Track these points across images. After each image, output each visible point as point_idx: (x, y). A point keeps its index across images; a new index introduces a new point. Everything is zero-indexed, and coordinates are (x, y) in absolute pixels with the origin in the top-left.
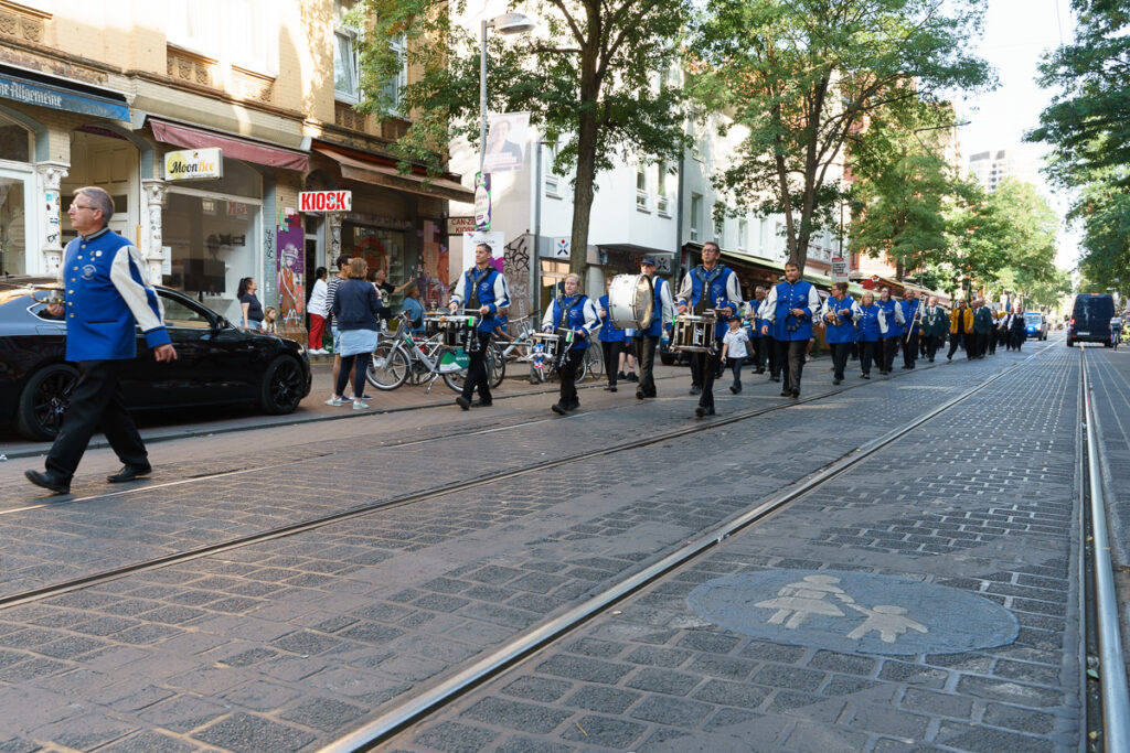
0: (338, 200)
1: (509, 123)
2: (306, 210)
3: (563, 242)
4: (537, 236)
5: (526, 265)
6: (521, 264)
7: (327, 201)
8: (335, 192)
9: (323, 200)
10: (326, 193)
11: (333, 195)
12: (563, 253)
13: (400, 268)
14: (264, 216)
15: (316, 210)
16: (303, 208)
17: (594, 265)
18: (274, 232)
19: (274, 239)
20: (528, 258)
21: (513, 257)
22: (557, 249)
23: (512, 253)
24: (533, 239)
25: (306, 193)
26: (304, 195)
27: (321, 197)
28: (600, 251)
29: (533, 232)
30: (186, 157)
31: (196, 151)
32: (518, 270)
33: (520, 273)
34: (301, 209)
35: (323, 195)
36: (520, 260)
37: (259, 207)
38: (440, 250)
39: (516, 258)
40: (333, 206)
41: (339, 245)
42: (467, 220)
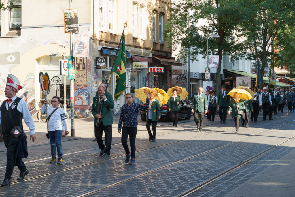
0: (160, 70)
1: (214, 58)
2: (151, 72)
3: (196, 74)
4: (189, 72)
5: (186, 81)
6: (184, 81)
7: (157, 70)
8: (160, 68)
9: (156, 70)
10: (157, 68)
11: (159, 68)
12: (196, 77)
13: (162, 84)
14: (142, 74)
15: (154, 72)
16: (150, 71)
17: (201, 79)
18: (145, 78)
19: (145, 80)
20: (186, 79)
21: (182, 79)
22: (194, 76)
23: (181, 77)
24: (188, 73)
25: (151, 68)
26: (150, 68)
27: (155, 69)
28: (202, 75)
29: (188, 71)
30: (139, 64)
31: (141, 62)
32: (183, 82)
33: (184, 83)
34: (149, 72)
35: (156, 69)
36: (184, 79)
37: (140, 72)
38: (170, 78)
39: (183, 79)
40: (159, 71)
41: (154, 80)
42: (178, 71)
